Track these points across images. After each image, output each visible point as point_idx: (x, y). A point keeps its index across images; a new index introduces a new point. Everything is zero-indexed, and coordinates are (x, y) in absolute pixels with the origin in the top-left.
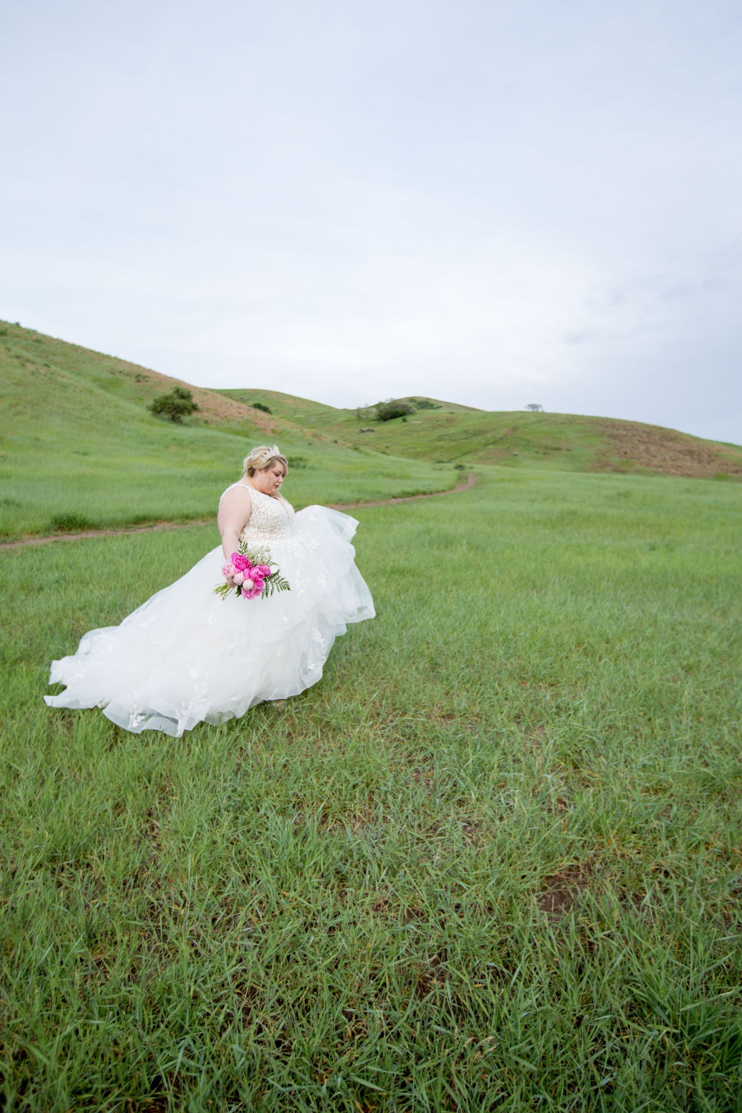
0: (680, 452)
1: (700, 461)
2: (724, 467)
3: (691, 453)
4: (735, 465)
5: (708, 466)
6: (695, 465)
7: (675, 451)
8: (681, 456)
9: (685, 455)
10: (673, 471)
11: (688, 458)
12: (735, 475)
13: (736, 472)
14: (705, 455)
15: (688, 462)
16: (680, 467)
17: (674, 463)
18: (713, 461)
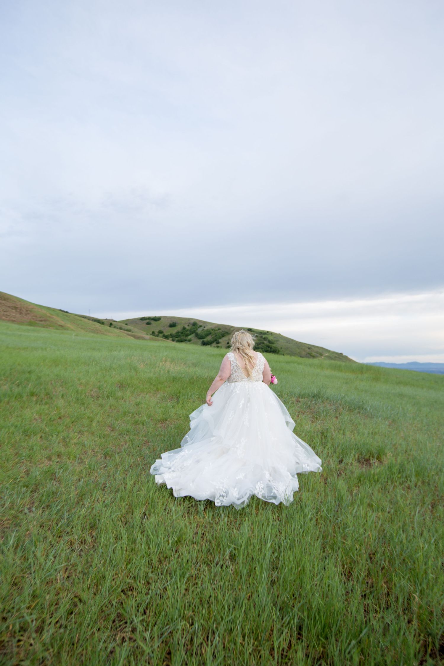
0: (9, 307)
1: (21, 313)
2: (35, 318)
3: (16, 308)
4: (41, 317)
5: (25, 317)
6: (18, 315)
7: (6, 306)
8: (10, 310)
9: (12, 309)
10: (4, 318)
11: (14, 311)
12: (41, 322)
13: (41, 321)
14: (25, 310)
15: (13, 313)
16: (9, 316)
17: (5, 313)
18: (28, 314)
